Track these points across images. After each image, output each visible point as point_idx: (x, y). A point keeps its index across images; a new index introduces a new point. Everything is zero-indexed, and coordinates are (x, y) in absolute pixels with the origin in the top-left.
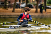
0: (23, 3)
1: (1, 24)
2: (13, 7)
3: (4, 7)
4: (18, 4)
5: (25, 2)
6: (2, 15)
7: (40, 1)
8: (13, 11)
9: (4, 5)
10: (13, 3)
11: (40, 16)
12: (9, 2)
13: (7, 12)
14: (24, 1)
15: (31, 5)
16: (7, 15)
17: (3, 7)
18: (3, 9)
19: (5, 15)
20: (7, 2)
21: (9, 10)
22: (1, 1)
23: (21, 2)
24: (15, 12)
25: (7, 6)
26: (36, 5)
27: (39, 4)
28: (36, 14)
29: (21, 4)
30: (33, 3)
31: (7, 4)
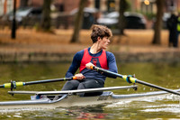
0: (109, 10)
1: (3, 87)
2: (73, 23)
3: (43, 26)
4: (91, 14)
5: (117, 7)
6: (36, 54)
7: (169, 3)
8: (74, 40)
9: (42, 16)
10: (74, 11)
11: (170, 56)
12: (61, 8)
13: (54, 41)
14: (112, 5)
15: (139, 19)
16: (53, 55)
17: (37, 24)
18: (38, 30)
19: (45, 54)
20: (53, 8)
21: (60, 35)
22: (32, 5)
23: (103, 8)
24: (80, 43)
25: (53, 22)
26: (154, 19)
27: (167, 16)
28: (156, 50)
29: (101, 16)
30: (144, 10)
31: (54, 16)
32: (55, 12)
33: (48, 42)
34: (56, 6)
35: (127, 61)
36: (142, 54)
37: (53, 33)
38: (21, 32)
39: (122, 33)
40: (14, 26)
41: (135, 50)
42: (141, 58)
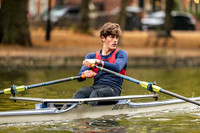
0: (155, 10)
4: (133, 14)
5: (163, 6)
6: (72, 58)
9: (79, 16)
10: (115, 11)
15: (188, 19)
17: (74, 25)
18: (76, 32)
20: (92, 7)
22: (69, 4)
23: (148, 6)
25: (92, 23)
29: (146, 15)
30: (194, 9)
31: (93, 15)
32: (94, 11)
33: (86, 44)
34: (96, 4)
35: (175, 66)
36: (191, 58)
37: (91, 34)
38: (56, 33)
39: (169, 35)
40: (49, 27)
41: (183, 54)
42: (190, 63)
